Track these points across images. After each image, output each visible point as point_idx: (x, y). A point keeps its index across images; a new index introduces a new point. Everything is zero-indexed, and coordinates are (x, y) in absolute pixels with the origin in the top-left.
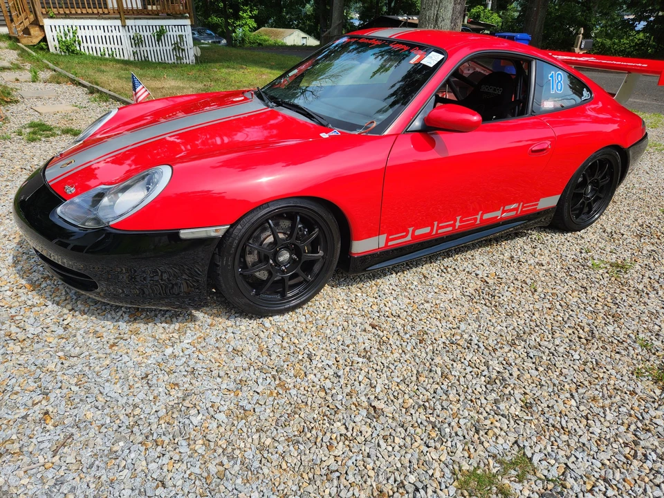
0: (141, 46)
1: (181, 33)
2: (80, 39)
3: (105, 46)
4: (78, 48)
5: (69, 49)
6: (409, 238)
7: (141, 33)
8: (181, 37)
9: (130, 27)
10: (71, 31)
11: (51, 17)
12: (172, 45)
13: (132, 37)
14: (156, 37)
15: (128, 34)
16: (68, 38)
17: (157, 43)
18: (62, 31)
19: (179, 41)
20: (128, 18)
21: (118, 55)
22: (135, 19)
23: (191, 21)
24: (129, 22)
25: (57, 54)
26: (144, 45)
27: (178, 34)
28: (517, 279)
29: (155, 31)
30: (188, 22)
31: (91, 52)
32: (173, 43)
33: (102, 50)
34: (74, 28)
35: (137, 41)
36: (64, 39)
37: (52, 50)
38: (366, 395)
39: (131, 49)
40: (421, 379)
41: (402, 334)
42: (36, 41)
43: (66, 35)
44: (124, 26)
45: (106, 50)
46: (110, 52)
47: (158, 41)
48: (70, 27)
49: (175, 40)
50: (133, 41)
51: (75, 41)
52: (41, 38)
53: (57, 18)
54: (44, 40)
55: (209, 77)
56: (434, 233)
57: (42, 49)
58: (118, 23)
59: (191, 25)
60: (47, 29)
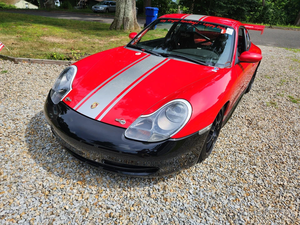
28: (255, 116)
38: (273, 181)
40: (278, 167)
41: (251, 151)
55: (14, 31)
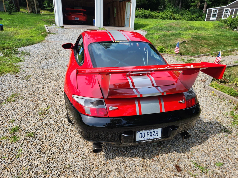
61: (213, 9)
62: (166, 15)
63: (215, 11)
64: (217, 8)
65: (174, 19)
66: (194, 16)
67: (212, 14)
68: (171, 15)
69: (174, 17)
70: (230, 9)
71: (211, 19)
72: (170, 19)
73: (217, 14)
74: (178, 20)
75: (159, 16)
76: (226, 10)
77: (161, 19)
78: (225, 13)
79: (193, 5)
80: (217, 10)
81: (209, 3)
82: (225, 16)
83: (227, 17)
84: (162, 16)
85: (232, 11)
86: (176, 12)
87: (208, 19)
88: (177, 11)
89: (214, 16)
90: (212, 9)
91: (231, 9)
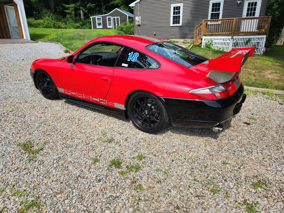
0: (237, 46)
1: (259, 41)
2: (213, 43)
3: (222, 46)
4: (211, 47)
5: (208, 47)
6: (70, 94)
7: (239, 42)
8: (258, 43)
9: (235, 39)
10: (211, 40)
11: (206, 36)
12: (252, 46)
13: (234, 43)
14: (245, 43)
15: (233, 41)
16: (209, 43)
17: (245, 45)
18: (208, 40)
19: (257, 44)
20: (235, 36)
21: (226, 49)
22: (238, 36)
23: (266, 36)
24: (234, 37)
25: (203, 48)
26: (238, 46)
27: (257, 41)
29: (246, 40)
30: (265, 36)
31: (215, 48)
32: (253, 45)
33: (220, 48)
34: (212, 39)
35: (236, 44)
36: (207, 43)
37: (202, 47)
39: (232, 47)
42: (198, 44)
43: (209, 42)
44: (232, 39)
45: (221, 47)
46: (223, 48)
47: (246, 44)
48: (211, 39)
49: (255, 44)
50: (234, 44)
51: (211, 44)
52: (200, 42)
53: (207, 36)
54: (201, 43)
56: (77, 96)
57: (199, 46)
58: (230, 37)
59: (266, 38)
60: (203, 40)
61: (97, 17)
62: (49, 23)
63: (98, 19)
64: (100, 16)
65: (59, 27)
66: (78, 25)
67: (97, 22)
68: (54, 24)
69: (59, 26)
70: (111, 17)
71: (98, 27)
72: (55, 27)
73: (101, 22)
74: (64, 28)
75: (39, 24)
76: (108, 18)
77: (44, 27)
78: (108, 21)
79: (68, 13)
80: (100, 18)
81: (85, 11)
82: (110, 24)
83: (111, 25)
84: (43, 24)
85: (114, 19)
86: (57, 20)
87: (95, 27)
88: (57, 18)
89: (99, 24)
90: (95, 17)
91: (113, 17)
